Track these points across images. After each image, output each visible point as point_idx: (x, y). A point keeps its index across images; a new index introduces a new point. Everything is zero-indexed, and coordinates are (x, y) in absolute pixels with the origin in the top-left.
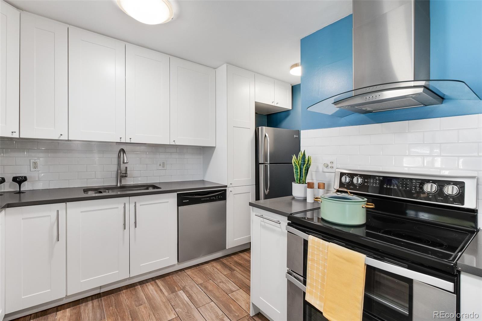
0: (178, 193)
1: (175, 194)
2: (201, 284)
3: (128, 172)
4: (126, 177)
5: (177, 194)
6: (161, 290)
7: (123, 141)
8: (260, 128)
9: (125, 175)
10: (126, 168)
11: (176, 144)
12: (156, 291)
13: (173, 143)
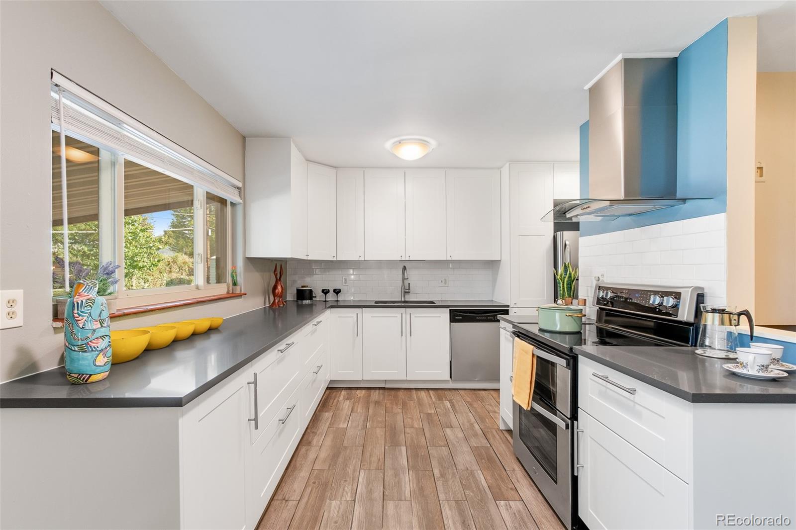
0: (450, 308)
1: (448, 310)
2: (468, 402)
3: (411, 288)
4: (409, 292)
5: (450, 310)
6: (431, 397)
7: (403, 259)
8: (559, 233)
9: (407, 291)
10: (409, 284)
11: (453, 259)
12: (426, 397)
13: (450, 259)
